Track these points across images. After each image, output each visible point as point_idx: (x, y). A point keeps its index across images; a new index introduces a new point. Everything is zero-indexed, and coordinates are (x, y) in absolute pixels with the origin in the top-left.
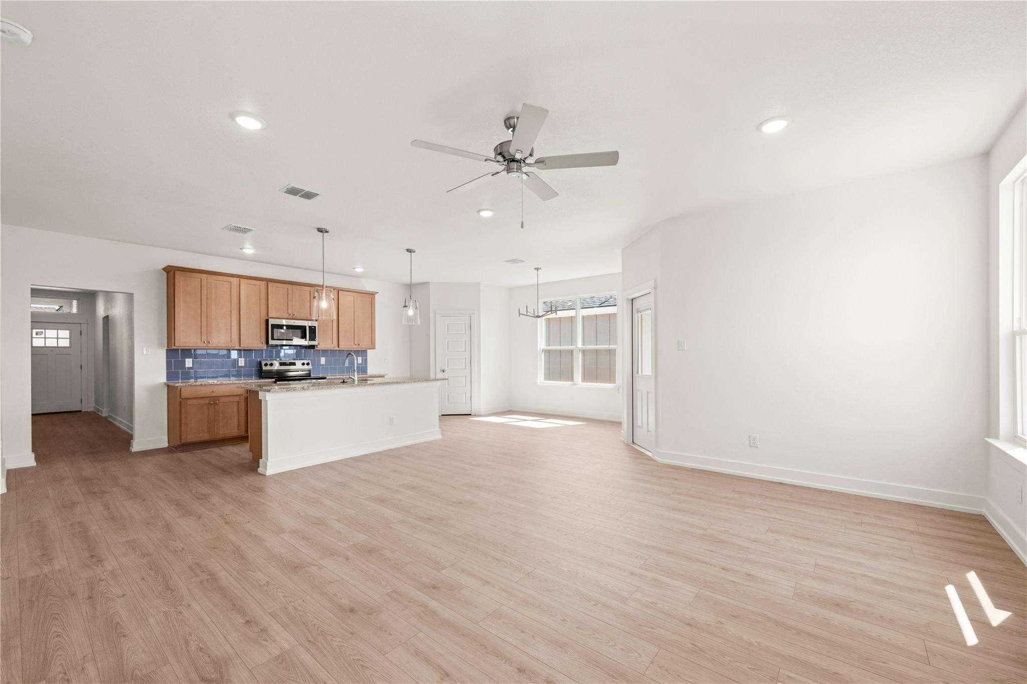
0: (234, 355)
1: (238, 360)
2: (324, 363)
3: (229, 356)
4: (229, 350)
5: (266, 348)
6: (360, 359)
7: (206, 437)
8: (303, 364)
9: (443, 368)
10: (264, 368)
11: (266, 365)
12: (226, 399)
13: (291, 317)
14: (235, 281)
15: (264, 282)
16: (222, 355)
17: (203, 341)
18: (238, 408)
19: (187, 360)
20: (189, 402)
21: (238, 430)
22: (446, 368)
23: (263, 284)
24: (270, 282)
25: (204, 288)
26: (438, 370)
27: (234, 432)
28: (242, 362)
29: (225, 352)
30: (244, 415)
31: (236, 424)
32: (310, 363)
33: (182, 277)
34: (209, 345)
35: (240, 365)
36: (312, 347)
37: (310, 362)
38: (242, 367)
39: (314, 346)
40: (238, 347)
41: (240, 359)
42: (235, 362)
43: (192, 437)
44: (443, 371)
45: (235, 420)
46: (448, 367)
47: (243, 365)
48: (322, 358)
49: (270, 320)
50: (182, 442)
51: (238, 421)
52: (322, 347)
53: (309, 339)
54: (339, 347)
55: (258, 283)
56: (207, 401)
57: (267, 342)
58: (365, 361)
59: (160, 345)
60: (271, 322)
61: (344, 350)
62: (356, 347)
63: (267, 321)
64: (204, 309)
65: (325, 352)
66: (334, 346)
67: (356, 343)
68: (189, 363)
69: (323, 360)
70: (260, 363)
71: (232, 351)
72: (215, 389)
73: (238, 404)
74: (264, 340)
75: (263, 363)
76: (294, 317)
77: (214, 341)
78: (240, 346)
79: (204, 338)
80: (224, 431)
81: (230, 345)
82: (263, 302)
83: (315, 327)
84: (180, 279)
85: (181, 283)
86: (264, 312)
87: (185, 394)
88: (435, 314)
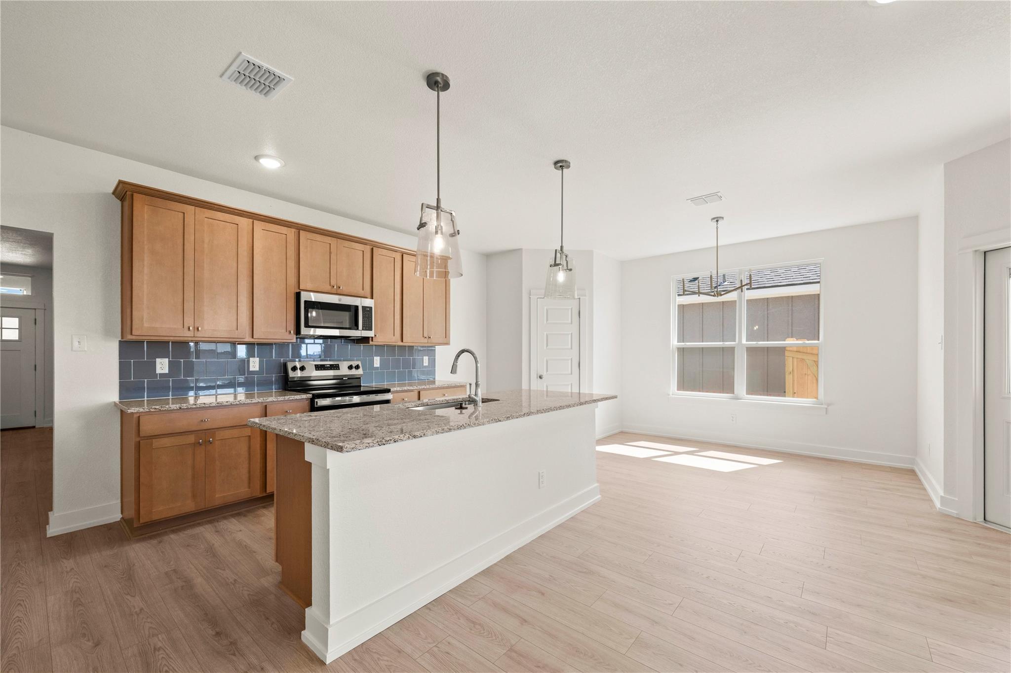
0: (242, 351)
1: (248, 361)
2: (378, 366)
3: (234, 354)
4: (234, 344)
5: (294, 340)
6: (426, 359)
7: (189, 506)
8: (350, 367)
9: (540, 373)
10: (291, 374)
11: (294, 369)
12: (227, 434)
13: (334, 291)
14: (244, 222)
15: (293, 230)
16: (222, 353)
17: (186, 325)
18: (249, 448)
19: (158, 360)
20: (156, 443)
21: (249, 487)
22: (544, 374)
23: (291, 233)
24: (302, 230)
25: (190, 230)
26: (534, 376)
27: (243, 491)
28: (255, 364)
29: (227, 348)
30: (259, 461)
31: (245, 477)
32: (360, 365)
33: (146, 207)
34: (198, 334)
35: (251, 369)
36: (365, 340)
37: (359, 363)
38: (254, 372)
39: (369, 338)
40: (248, 339)
41: (251, 359)
42: (245, 363)
43: (161, 510)
44: (541, 377)
45: (244, 472)
46: (547, 371)
47: (257, 368)
48: (375, 358)
49: (303, 293)
50: (142, 521)
51: (249, 472)
52: (380, 340)
53: (363, 327)
54: (402, 341)
55: (284, 230)
56: (191, 439)
57: (298, 331)
58: (433, 362)
59: (107, 333)
60: (305, 297)
61: (406, 346)
62: (426, 341)
63: (298, 295)
64: (189, 269)
65: (381, 349)
66: (395, 340)
67: (426, 335)
68: (162, 366)
69: (377, 362)
70: (285, 365)
71: (238, 346)
72: (207, 415)
73: (250, 440)
74: (292, 327)
75: (290, 366)
76: (339, 292)
77: (206, 327)
78: (253, 337)
79: (189, 321)
80: (222, 494)
81: (236, 335)
82: (292, 263)
83: (371, 308)
84: (143, 211)
85: (146, 216)
86: (292, 280)
87: (147, 427)
88: (530, 295)
